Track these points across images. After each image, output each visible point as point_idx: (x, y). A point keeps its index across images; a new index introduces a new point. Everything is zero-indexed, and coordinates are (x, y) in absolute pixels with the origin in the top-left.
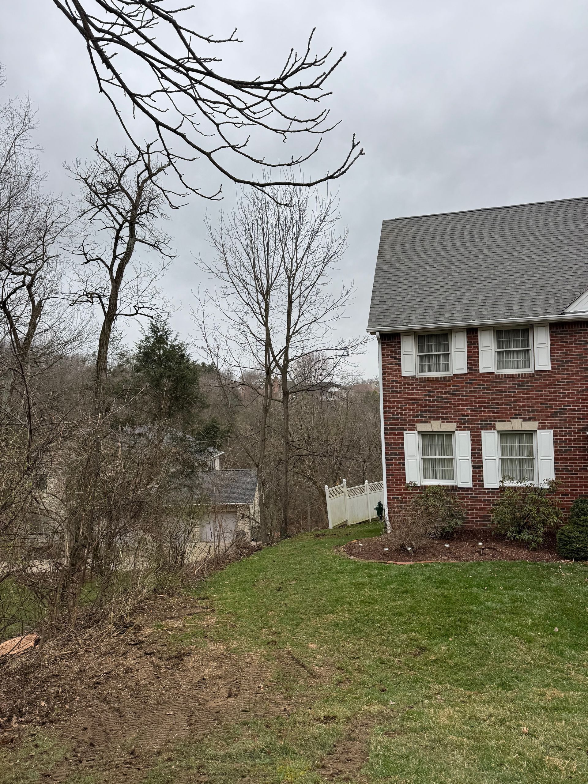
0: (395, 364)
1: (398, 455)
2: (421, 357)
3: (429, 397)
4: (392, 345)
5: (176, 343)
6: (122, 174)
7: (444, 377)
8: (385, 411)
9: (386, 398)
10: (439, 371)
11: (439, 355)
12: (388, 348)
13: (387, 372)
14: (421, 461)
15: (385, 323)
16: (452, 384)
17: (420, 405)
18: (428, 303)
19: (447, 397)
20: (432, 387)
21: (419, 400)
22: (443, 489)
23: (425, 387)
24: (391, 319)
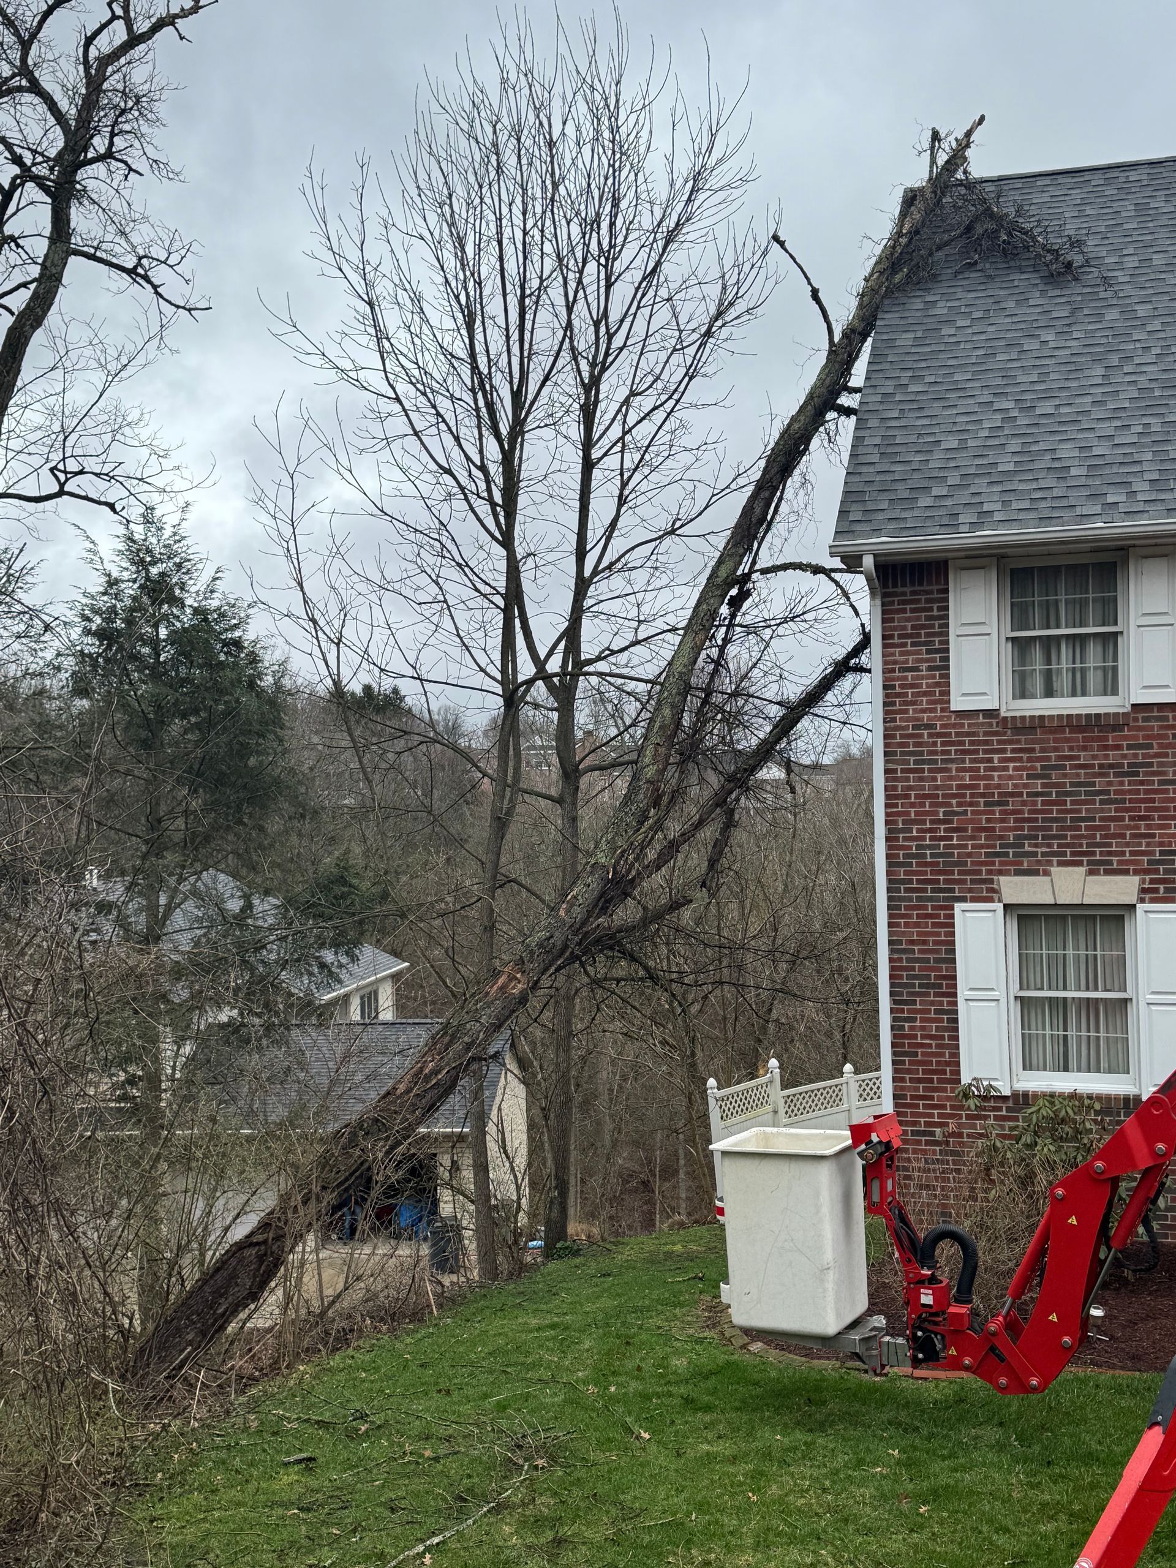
0: (930, 669)
1: (934, 986)
2: (1021, 646)
3: (1044, 785)
4: (918, 601)
5: (214, 603)
6: (34, 36)
7: (1098, 716)
8: (890, 831)
9: (895, 788)
10: (1084, 694)
11: (1083, 639)
12: (904, 611)
13: (898, 695)
14: (1016, 1009)
15: (893, 525)
16: (1126, 738)
17: (1014, 812)
18: (1048, 456)
19: (1110, 783)
20: (1056, 749)
21: (1012, 795)
22: (1090, 1107)
23: (1033, 750)
24: (916, 513)
